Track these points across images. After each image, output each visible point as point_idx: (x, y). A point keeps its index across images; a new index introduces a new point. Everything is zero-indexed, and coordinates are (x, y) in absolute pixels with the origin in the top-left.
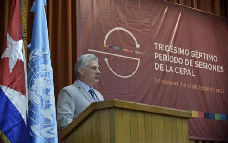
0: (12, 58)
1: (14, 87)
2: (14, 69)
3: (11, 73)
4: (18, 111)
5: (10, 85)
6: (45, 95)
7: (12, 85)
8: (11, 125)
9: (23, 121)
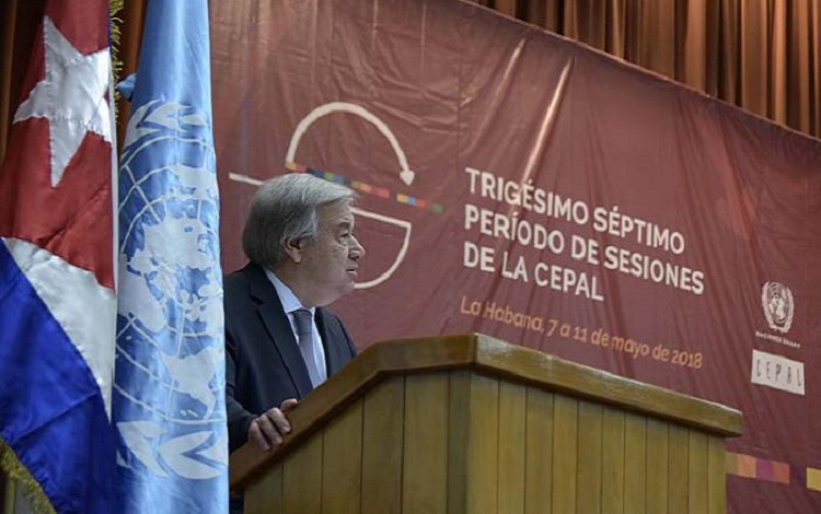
0: (66, 121)
1: (65, 247)
2: (67, 170)
3: (57, 188)
4: (78, 353)
5: (50, 238)
6: (186, 295)
7: (56, 237)
8: (46, 412)
9: (96, 399)
